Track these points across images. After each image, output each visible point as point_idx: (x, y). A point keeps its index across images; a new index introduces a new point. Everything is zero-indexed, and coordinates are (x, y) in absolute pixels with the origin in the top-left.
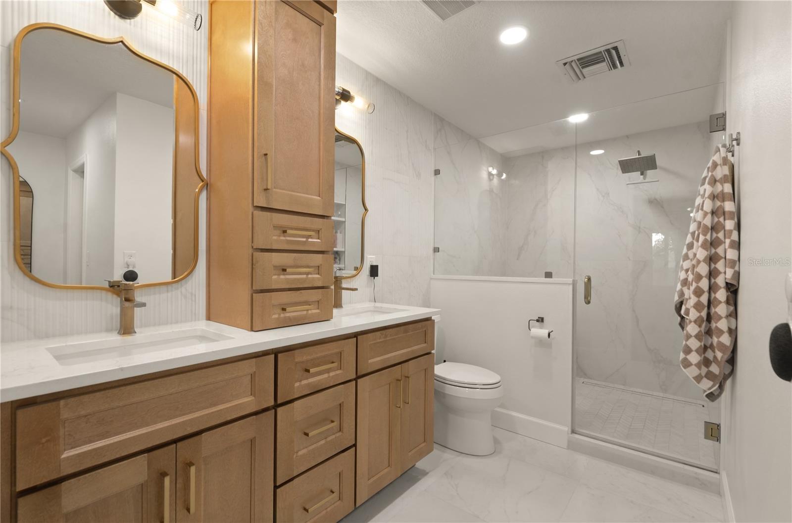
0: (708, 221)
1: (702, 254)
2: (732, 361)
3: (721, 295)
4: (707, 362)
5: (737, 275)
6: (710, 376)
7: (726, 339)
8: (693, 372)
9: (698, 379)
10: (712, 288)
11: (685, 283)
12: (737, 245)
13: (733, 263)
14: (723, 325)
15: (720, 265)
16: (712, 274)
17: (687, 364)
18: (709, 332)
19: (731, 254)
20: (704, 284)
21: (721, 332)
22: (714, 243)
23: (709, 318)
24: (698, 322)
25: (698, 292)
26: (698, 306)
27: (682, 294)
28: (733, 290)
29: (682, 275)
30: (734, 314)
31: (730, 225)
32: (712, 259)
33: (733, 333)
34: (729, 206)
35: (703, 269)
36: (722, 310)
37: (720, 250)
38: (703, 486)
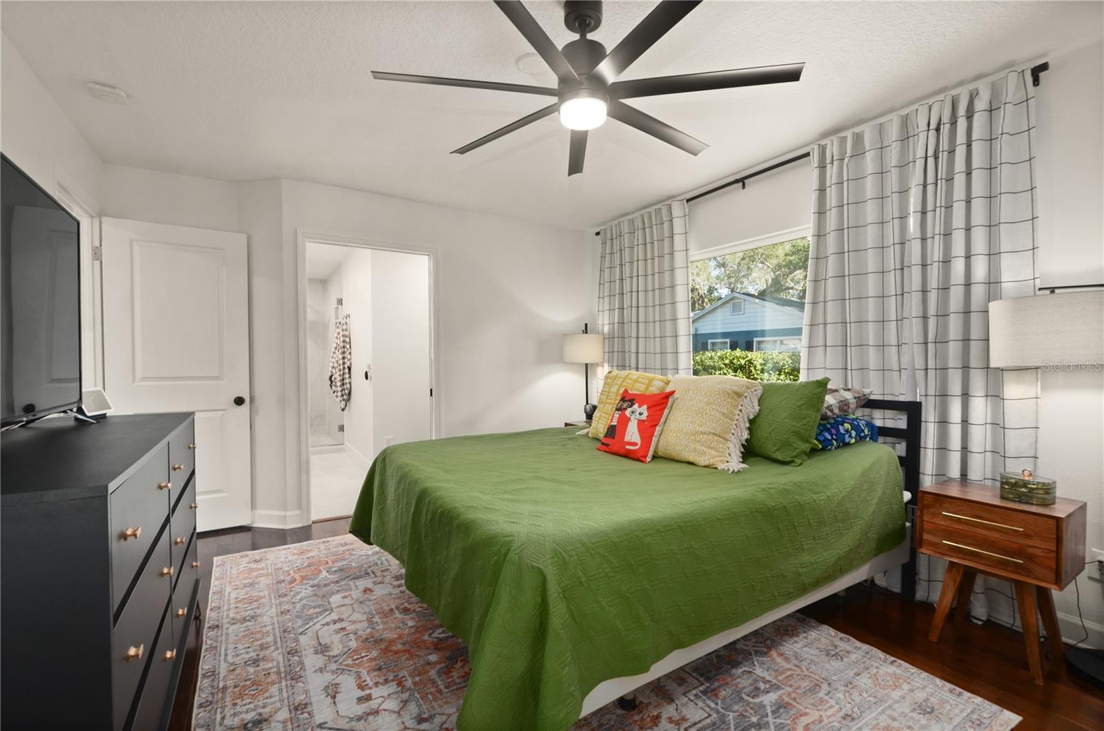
0: (342, 345)
1: (341, 357)
2: (349, 394)
3: (347, 371)
4: (342, 395)
5: (351, 364)
6: (344, 400)
7: (348, 386)
8: (340, 399)
9: (341, 401)
10: (344, 368)
11: (333, 367)
12: (350, 353)
13: (350, 360)
14: (347, 381)
15: (346, 360)
16: (344, 363)
17: (337, 396)
18: (343, 384)
19: (349, 357)
20: (341, 367)
21: (347, 383)
22: (344, 353)
23: (343, 379)
24: (340, 381)
25: (340, 370)
26: (340, 375)
27: (332, 372)
28: (349, 368)
29: (332, 365)
30: (350, 377)
31: (348, 346)
32: (344, 358)
33: (350, 383)
34: (348, 340)
35: (341, 362)
36: (347, 376)
37: (345, 355)
38: (339, 451)
